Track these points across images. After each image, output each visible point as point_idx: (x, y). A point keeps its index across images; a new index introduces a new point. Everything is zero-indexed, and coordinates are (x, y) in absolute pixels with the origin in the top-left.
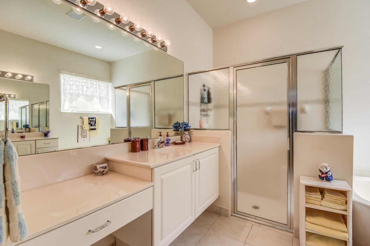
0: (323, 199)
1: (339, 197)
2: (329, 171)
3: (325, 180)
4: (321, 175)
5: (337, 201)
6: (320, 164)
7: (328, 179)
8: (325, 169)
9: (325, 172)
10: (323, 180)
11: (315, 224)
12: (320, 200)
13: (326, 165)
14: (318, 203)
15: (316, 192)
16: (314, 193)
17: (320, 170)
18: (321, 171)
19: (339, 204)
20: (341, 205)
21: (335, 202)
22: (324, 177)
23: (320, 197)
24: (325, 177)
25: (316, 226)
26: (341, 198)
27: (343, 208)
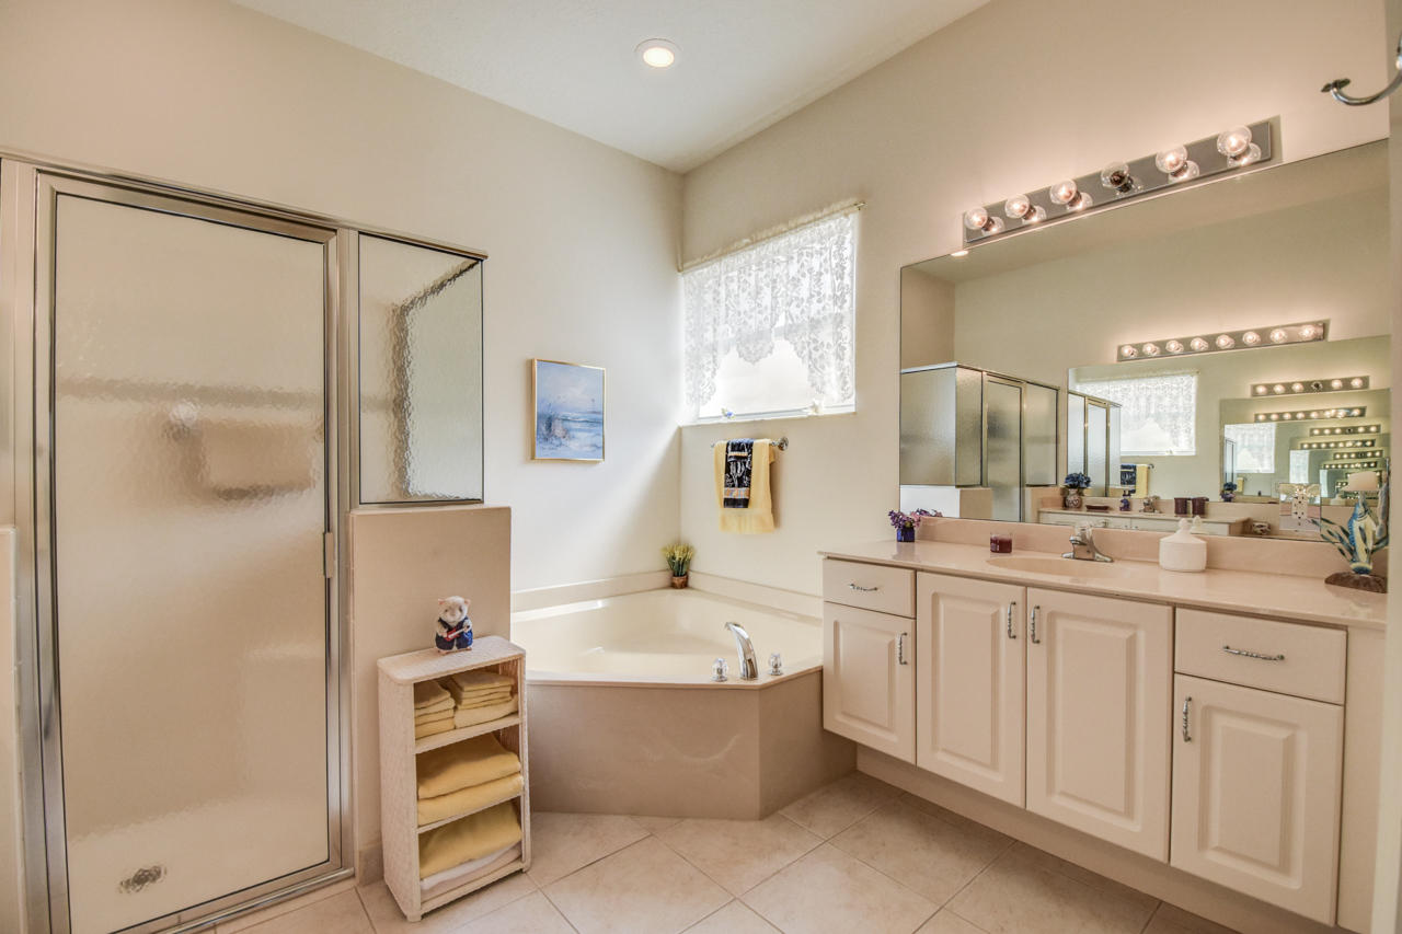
0: (459, 707)
1: (497, 684)
2: (466, 618)
3: (455, 648)
4: (445, 636)
5: (491, 697)
6: (441, 603)
7: (463, 642)
8: (458, 613)
9: (455, 625)
10: (451, 648)
11: (444, 795)
12: (451, 713)
13: (459, 600)
14: (448, 724)
15: (436, 694)
16: (433, 701)
17: (441, 620)
18: (444, 623)
19: (496, 704)
20: (502, 706)
21: (487, 704)
22: (453, 640)
23: (452, 703)
24: (455, 638)
25: (448, 799)
26: (501, 686)
27: (508, 708)
